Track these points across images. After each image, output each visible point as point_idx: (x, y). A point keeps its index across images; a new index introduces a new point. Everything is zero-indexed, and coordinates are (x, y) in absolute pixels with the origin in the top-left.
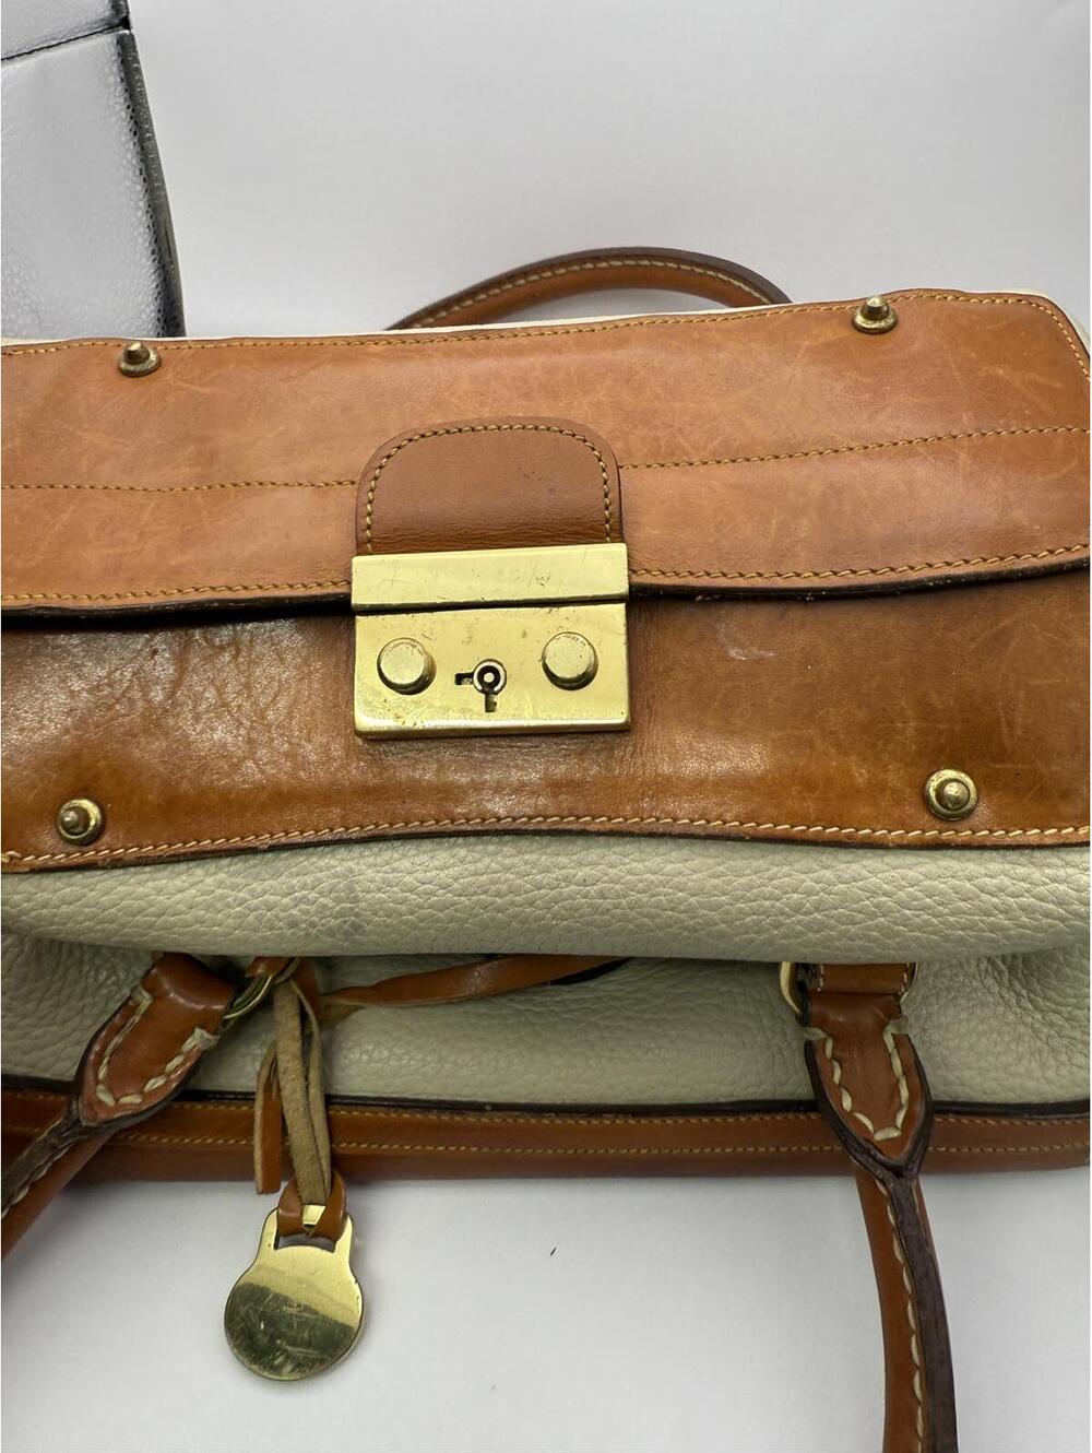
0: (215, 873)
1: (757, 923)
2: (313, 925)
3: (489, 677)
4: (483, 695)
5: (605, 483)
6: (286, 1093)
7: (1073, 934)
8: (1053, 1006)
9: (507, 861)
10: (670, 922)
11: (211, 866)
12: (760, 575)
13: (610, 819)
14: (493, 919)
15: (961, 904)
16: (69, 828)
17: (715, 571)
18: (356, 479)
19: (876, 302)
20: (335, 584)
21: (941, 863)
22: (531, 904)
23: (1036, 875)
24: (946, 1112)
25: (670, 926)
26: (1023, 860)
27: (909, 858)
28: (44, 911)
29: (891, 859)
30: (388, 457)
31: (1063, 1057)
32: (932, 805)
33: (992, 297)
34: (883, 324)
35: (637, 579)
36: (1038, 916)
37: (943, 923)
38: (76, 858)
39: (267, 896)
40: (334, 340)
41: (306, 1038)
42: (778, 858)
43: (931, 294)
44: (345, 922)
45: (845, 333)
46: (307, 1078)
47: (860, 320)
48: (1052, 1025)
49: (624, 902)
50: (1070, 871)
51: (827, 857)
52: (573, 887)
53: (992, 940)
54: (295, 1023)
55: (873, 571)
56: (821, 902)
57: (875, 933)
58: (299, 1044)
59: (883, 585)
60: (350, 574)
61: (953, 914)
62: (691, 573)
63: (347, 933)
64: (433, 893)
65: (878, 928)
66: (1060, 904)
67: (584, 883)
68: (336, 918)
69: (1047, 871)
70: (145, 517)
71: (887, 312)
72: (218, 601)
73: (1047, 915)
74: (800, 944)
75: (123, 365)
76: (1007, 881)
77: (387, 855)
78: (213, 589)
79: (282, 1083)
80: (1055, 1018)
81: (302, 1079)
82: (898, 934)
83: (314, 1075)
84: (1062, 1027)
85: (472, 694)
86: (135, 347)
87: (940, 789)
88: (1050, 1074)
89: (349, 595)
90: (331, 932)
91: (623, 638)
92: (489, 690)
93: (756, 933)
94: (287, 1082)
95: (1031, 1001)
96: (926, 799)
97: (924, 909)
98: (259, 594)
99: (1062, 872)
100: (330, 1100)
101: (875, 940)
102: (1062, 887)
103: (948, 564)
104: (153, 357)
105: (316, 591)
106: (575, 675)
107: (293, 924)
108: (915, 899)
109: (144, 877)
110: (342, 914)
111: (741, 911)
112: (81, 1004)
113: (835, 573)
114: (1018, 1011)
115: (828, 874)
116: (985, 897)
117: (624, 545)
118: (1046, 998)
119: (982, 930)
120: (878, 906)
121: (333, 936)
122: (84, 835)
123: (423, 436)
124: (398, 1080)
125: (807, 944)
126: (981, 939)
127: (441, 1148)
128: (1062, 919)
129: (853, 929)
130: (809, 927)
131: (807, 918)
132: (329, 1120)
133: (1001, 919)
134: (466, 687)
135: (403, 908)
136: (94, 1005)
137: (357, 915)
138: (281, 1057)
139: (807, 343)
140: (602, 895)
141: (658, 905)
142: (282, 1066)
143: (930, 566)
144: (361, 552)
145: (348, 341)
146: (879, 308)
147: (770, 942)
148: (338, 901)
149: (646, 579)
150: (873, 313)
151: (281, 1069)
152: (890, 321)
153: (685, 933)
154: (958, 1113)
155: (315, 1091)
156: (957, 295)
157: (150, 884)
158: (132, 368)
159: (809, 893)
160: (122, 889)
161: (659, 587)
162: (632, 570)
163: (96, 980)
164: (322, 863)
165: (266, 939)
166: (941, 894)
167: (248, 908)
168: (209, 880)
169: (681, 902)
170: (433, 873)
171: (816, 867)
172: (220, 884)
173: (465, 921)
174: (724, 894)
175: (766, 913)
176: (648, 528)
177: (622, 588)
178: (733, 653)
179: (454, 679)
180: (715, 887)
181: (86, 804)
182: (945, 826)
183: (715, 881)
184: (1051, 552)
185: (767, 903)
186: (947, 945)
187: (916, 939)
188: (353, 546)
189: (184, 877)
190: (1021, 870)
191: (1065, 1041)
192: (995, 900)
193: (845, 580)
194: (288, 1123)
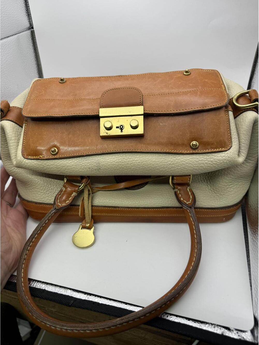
0: (77, 160)
1: (164, 167)
2: (93, 168)
3: (121, 127)
4: (120, 130)
5: (140, 96)
6: (85, 204)
7: (214, 167)
8: (217, 192)
9: (124, 157)
10: (150, 167)
11: (76, 159)
12: (165, 111)
13: (140, 150)
14: (122, 167)
15: (196, 163)
16: (53, 152)
17: (158, 111)
18: (100, 98)
19: (187, 70)
20: (96, 113)
21: (193, 157)
22: (128, 164)
23: (208, 158)
24: (198, 209)
25: (150, 168)
26: (206, 155)
27: (188, 156)
28: (48, 167)
29: (185, 156)
30: (105, 93)
31: (219, 200)
32: (191, 147)
33: (208, 70)
34: (188, 74)
35: (145, 112)
36: (208, 164)
37: (193, 166)
38: (53, 157)
39: (85, 164)
40: (96, 77)
41: (89, 194)
42: (167, 156)
43: (197, 69)
44: (98, 168)
45: (182, 75)
46: (89, 201)
47: (185, 73)
48: (217, 195)
49: (142, 163)
50: (213, 156)
51: (175, 156)
52: (135, 161)
53: (201, 169)
54: (87, 192)
55: (183, 110)
56: (174, 163)
57: (182, 168)
58: (88, 196)
59: (184, 112)
60: (99, 112)
61: (195, 165)
62: (154, 111)
63: (98, 170)
64: (112, 163)
65: (183, 167)
66: (211, 162)
67: (136, 161)
68: (96, 167)
69: (210, 157)
70: (65, 103)
71: (189, 72)
72: (78, 115)
73: (210, 164)
74: (170, 170)
75: (60, 82)
76: (203, 159)
77: (105, 157)
78: (77, 113)
79: (84, 202)
80: (217, 194)
81: (88, 201)
82: (186, 168)
83: (90, 201)
84: (219, 196)
85: (119, 130)
86: (62, 78)
87: (192, 144)
88: (216, 203)
89: (99, 115)
90: (95, 170)
91: (143, 121)
92: (122, 129)
93: (164, 169)
94: (85, 202)
95: (214, 192)
96: (190, 146)
97: (190, 164)
98: (84, 114)
99: (212, 157)
100: (92, 206)
101: (182, 169)
102: (212, 159)
103: (195, 108)
104: (65, 80)
105: (93, 114)
106: (135, 126)
107: (89, 168)
108: (188, 162)
109: (65, 161)
110: (97, 166)
111: (161, 165)
112: (51, 191)
113: (177, 111)
114: (212, 193)
115: (175, 159)
116: (200, 161)
117: (143, 106)
118: (217, 191)
119: (199, 167)
120: (183, 163)
121: (96, 170)
122: (55, 153)
123: (111, 90)
124: (105, 203)
125: (172, 170)
126: (199, 169)
127: (112, 214)
128: (212, 165)
129: (179, 167)
130: (172, 167)
131: (171, 166)
132: (92, 209)
133: (202, 165)
134: (118, 129)
135: (107, 165)
136: (53, 191)
137: (100, 166)
138: (84, 197)
139: (175, 77)
140: (139, 162)
141: (148, 164)
142: (85, 199)
143: (192, 109)
144: (101, 107)
145: (98, 77)
146: (188, 71)
147: (166, 170)
148: (97, 164)
149: (147, 112)
150: (187, 72)
151: (84, 199)
152: (190, 73)
153: (152, 169)
154: (199, 209)
155: (90, 204)
156: (201, 69)
157: (66, 162)
158: (61, 82)
159: (172, 162)
160: (61, 163)
161: (149, 113)
162: (144, 111)
163: (53, 187)
164: (94, 158)
165: (85, 171)
166: (193, 161)
167: (82, 166)
168: (76, 161)
169: (151, 163)
170: (112, 159)
171: (173, 158)
172: (77, 162)
173: (117, 167)
174: (158, 162)
175: (165, 165)
176: (147, 104)
177: (142, 113)
178: (161, 124)
179: (116, 127)
180: (157, 161)
181: (55, 148)
182: (193, 150)
183: (157, 160)
184: (211, 106)
185: (165, 163)
186: (194, 170)
187: (189, 169)
188: (99, 107)
189: (71, 161)
190: (205, 157)
191: (219, 198)
192: (201, 162)
193: (178, 111)
194: (85, 209)
